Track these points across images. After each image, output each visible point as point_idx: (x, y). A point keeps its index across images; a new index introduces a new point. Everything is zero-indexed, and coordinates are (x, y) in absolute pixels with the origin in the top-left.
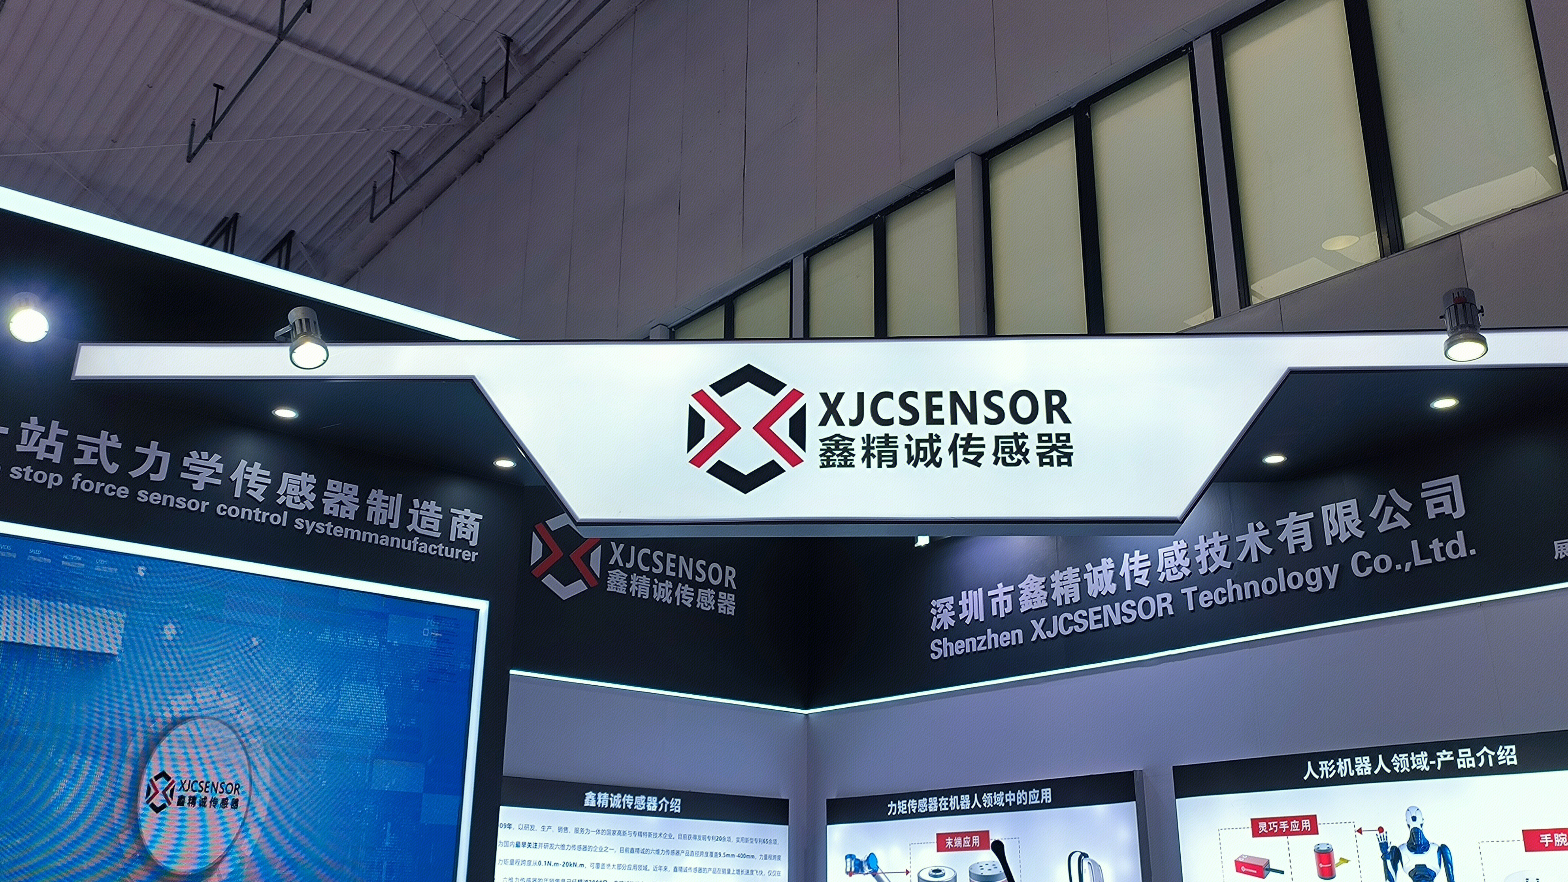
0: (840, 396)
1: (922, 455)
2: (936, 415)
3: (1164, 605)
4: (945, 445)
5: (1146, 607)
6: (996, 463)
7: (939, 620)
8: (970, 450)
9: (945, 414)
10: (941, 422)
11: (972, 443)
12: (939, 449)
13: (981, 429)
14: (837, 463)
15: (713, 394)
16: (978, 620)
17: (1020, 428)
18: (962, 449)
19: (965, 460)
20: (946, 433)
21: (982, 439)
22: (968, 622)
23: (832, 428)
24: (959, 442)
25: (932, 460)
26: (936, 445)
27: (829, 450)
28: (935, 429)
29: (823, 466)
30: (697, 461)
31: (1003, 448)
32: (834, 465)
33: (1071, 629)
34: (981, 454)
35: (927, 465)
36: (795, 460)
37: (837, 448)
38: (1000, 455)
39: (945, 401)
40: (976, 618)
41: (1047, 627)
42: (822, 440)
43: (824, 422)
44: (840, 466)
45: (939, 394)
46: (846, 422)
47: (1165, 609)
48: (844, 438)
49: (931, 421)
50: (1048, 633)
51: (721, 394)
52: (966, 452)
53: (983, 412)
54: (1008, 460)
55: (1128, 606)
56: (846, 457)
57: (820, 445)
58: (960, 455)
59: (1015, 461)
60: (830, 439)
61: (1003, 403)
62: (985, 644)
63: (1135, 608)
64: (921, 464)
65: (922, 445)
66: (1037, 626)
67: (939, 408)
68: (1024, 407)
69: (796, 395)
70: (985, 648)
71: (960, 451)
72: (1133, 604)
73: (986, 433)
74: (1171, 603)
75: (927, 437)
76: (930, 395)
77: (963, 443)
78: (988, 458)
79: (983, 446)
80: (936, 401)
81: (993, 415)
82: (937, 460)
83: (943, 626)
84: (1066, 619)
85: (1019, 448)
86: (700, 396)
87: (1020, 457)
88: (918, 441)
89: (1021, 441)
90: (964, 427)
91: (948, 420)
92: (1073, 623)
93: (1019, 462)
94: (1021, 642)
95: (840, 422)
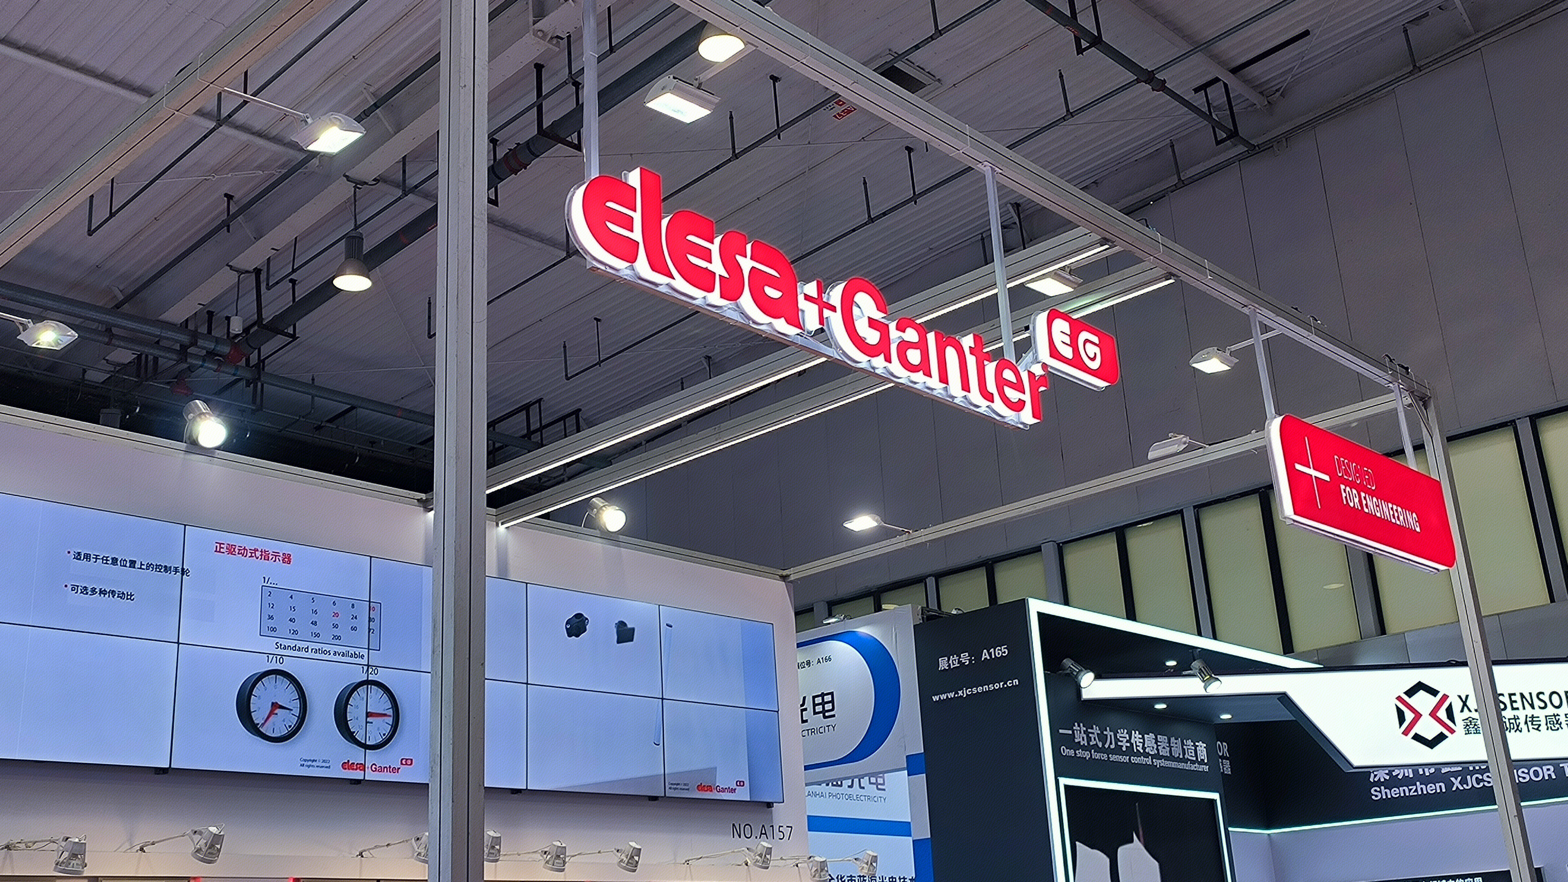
0: (1467, 696)
1: (1512, 727)
2: (1515, 705)
3: (1549, 773)
4: (1522, 721)
5: (1536, 774)
6: (1548, 729)
7: (1375, 776)
8: (1534, 723)
9: (1518, 705)
10: (1518, 709)
11: (1534, 719)
12: (1519, 723)
13: (1537, 712)
14: (1473, 732)
15: (1405, 697)
16: (1408, 776)
17: (1556, 711)
18: (1531, 723)
19: (1533, 728)
20: (1521, 714)
21: (1538, 717)
22: (1400, 777)
23: (1466, 714)
24: (1529, 719)
25: (1518, 729)
26: (1518, 721)
27: (1467, 725)
28: (1516, 712)
29: (1466, 734)
30: (1406, 733)
31: (1550, 722)
32: (1471, 733)
33: (1481, 784)
34: (1540, 725)
35: (1516, 731)
36: (1452, 731)
37: (1471, 724)
38: (1549, 725)
39: (1517, 698)
40: (1406, 775)
41: (1464, 782)
42: (1463, 720)
43: (1462, 711)
44: (1474, 733)
45: (1514, 694)
46: (1472, 710)
47: (1549, 775)
48: (1473, 719)
49: (1513, 709)
50: (1465, 786)
51: (1410, 697)
52: (1532, 724)
53: (1537, 703)
54: (1553, 728)
55: (1523, 772)
56: (1476, 729)
57: (1463, 723)
58: (1530, 727)
59: (1556, 728)
60: (1467, 719)
61: (1545, 698)
62: (1416, 791)
63: (1528, 773)
64: (1513, 731)
65: (1511, 721)
66: (1456, 782)
67: (1515, 702)
68: (1556, 700)
69: (1445, 697)
70: (1416, 794)
71: (1529, 724)
72: (1526, 771)
73: (1541, 714)
74: (1554, 772)
75: (1513, 717)
76: (1510, 695)
77: (1531, 719)
78: (1543, 727)
79: (1540, 721)
80: (1513, 698)
81: (1542, 705)
82: (1520, 729)
83: (1379, 779)
84: (1477, 778)
85: (1557, 721)
86: (1399, 698)
87: (1557, 726)
88: (1509, 719)
89: (1557, 717)
90: (1529, 711)
91: (1521, 707)
92: (1483, 780)
93: (1558, 729)
94: (1444, 790)
95: (1470, 711)
